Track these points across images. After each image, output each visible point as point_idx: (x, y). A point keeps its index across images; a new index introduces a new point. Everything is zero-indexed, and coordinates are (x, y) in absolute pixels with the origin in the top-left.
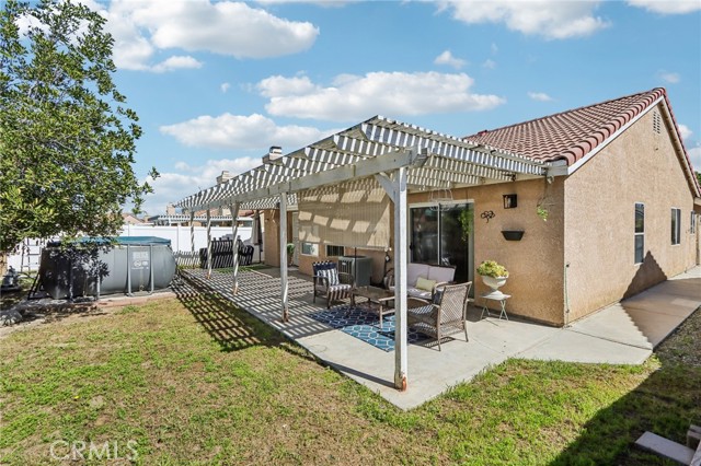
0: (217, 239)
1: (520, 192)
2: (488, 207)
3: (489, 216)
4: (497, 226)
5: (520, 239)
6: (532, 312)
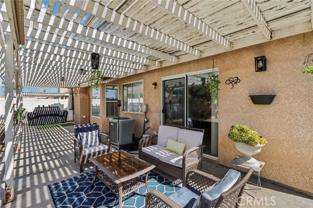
0: (41, 106)
1: (269, 54)
2: (233, 74)
3: (234, 81)
4: (243, 91)
5: (270, 103)
6: (286, 179)
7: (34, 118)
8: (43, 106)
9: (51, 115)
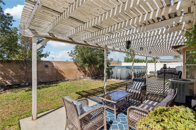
7: (160, 74)
8: (169, 67)
9: (169, 73)
